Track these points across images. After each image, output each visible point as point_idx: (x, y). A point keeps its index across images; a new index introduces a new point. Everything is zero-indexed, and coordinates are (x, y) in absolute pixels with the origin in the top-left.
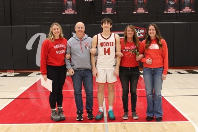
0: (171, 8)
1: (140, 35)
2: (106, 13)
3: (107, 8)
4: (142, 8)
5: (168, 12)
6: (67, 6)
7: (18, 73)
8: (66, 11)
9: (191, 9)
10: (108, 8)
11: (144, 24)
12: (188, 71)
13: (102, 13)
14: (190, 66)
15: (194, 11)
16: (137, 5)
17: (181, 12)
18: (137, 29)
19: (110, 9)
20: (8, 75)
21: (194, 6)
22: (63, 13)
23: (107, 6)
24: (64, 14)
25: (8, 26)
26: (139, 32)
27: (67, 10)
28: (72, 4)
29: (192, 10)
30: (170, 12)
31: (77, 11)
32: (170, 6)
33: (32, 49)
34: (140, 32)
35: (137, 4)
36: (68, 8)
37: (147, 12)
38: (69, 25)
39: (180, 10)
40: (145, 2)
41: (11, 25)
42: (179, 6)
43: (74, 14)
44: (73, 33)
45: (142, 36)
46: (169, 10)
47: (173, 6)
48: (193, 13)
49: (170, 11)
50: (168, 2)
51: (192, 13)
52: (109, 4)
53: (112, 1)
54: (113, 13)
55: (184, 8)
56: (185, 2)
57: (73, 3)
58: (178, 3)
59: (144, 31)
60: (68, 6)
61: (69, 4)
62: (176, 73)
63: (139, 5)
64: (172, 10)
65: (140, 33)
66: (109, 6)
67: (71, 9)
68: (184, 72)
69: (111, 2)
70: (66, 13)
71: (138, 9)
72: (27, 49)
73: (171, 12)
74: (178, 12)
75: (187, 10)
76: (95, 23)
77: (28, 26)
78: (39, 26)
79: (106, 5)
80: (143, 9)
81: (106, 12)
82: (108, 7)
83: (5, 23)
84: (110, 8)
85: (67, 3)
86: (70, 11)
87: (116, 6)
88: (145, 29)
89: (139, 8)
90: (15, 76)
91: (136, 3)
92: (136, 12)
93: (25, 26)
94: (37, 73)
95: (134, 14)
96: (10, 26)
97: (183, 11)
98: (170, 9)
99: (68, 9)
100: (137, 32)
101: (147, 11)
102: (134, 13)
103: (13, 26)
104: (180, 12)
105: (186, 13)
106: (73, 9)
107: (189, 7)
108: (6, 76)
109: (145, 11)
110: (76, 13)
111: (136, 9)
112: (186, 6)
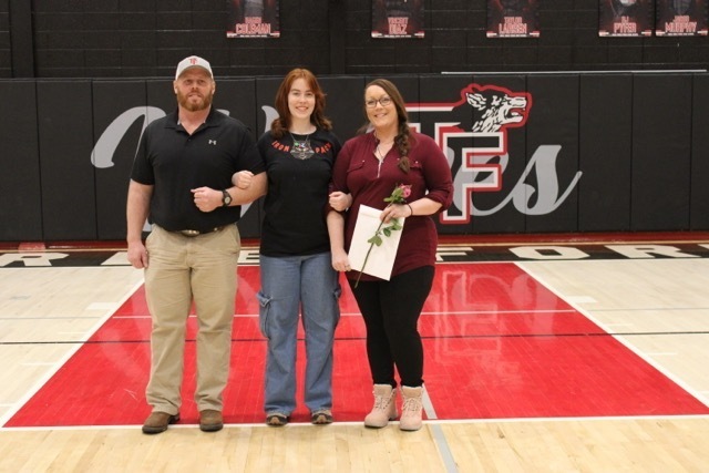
0: (623, 18)
1: (509, 116)
3: (390, 16)
4: (519, 19)
5: (614, 35)
6: (244, 9)
7: (63, 256)
8: (238, 26)
9: (694, 24)
10: (394, 16)
11: (527, 76)
12: (684, 249)
13: (374, 35)
14: (688, 230)
15: (705, 32)
16: (502, 7)
17: (659, 33)
18: (501, 95)
19: (404, 21)
20: (27, 262)
21: (706, 12)
22: (229, 35)
23: (391, 9)
24: (231, 39)
25: (24, 80)
26: (506, 107)
27: (242, 22)
28: (261, 2)
29: (698, 28)
30: (619, 35)
31: (280, 25)
32: (620, 13)
33: (112, 164)
34: (511, 107)
35: (499, 3)
36: (249, 15)
37: (536, 34)
38: (250, 79)
39: (656, 25)
41: (36, 75)
42: (653, 11)
43: (270, 39)
44: (265, 108)
45: (518, 119)
46: (617, 26)
47: (630, 12)
48: (703, 36)
49: (618, 31)
51: (697, 37)
52: (399, 3)
54: (412, 35)
55: (670, 19)
58: (649, 1)
59: (524, 102)
60: (247, 6)
61: (253, 1)
62: (643, 254)
63: (507, 7)
64: (626, 28)
65: (511, 110)
66: (399, 10)
67: (259, 19)
68: (671, 251)
70: (238, 32)
71: (503, 23)
72: (94, 167)
73: (625, 35)
74: (648, 33)
75: (681, 26)
76: (346, 73)
77: (97, 80)
78: (141, 80)
79: (387, 4)
80: (523, 22)
81: (387, 33)
82: (394, 12)
83: (12, 66)
84: (399, 16)
86: (253, 28)
88: (529, 95)
89: (508, 19)
90: (55, 263)
92: (497, 32)
93: (87, 80)
95: (491, 39)
96: (31, 80)
97: (667, 29)
98: (620, 21)
99: (246, 18)
100: (501, 105)
101: (536, 29)
102: (489, 35)
103: (41, 81)
104: (654, 34)
105: (679, 37)
106: (265, 21)
107: (687, 17)
108: (19, 264)
109: (529, 30)
110: (277, 34)
111: (495, 20)
112: (679, 11)
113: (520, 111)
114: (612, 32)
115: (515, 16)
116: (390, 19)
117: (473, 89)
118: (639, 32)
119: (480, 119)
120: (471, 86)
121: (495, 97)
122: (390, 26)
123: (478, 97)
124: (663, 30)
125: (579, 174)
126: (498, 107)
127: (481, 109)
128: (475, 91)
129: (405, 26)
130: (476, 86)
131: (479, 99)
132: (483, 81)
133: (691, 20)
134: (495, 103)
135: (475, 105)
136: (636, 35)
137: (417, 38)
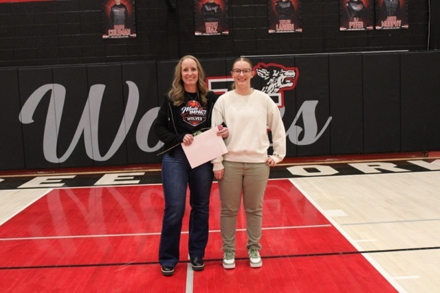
0: (355, 18)
1: (284, 82)
2: (205, 34)
3: (207, 21)
4: (289, 21)
5: (349, 30)
6: (113, 20)
7: (1, 180)
8: (110, 31)
9: (400, 22)
10: (209, 22)
11: (295, 57)
12: (400, 165)
13: (196, 34)
14: (400, 152)
15: (407, 26)
16: (277, 14)
17: (377, 28)
18: (278, 69)
19: (215, 24)
21: (407, 14)
22: (104, 37)
24: (105, 39)
26: (282, 77)
27: (113, 28)
28: (123, 15)
29: (402, 24)
30: (353, 29)
31: (136, 30)
32: (353, 15)
33: (33, 121)
34: (285, 77)
35: (275, 11)
36: (116, 24)
37: (300, 30)
38: (118, 64)
39: (376, 22)
40: (295, 7)
42: (374, 14)
43: (130, 38)
44: (127, 82)
45: (290, 85)
46: (351, 24)
47: (359, 15)
48: (405, 29)
49: (352, 27)
50: (347, 5)
51: (402, 30)
52: (212, 13)
53: (219, 6)
54: (221, 33)
55: (384, 19)
56: (387, 5)
57: (126, 12)
58: (371, 8)
59: (294, 74)
60: (115, 18)
61: (118, 14)
62: (373, 170)
63: (281, 14)
64: (357, 25)
65: (285, 79)
66: (211, 17)
67: (123, 26)
68: (390, 167)
69: (215, 9)
70: (110, 35)
71: (279, 24)
72: (21, 123)
73: (356, 29)
74: (371, 28)
75: (391, 23)
77: (22, 68)
78: (49, 67)
79: (205, 14)
81: (205, 32)
82: (208, 19)
84: (213, 21)
85: (112, 13)
86: (119, 32)
87: (227, 17)
88: (297, 69)
89: (282, 22)
91: (274, 9)
92: (275, 29)
93: (14, 68)
94: (44, 179)
95: (271, 34)
97: (383, 26)
98: (353, 21)
99: (115, 26)
100: (279, 76)
101: (300, 27)
102: (270, 31)
104: (374, 28)
106: (126, 27)
107: (395, 17)
109: (295, 28)
110: (135, 35)
111: (274, 22)
112: (390, 14)
113: (291, 79)
114: (348, 28)
115: (286, 19)
116: (206, 23)
117: (261, 66)
118: (365, 27)
119: (266, 85)
120: (259, 64)
121: (275, 71)
122: (207, 28)
123: (264, 71)
124: (380, 26)
125: (331, 118)
126: (277, 77)
127: (266, 79)
128: (262, 67)
129: (216, 28)
130: (262, 64)
131: (265, 73)
132: (267, 61)
133: (398, 19)
134: (275, 74)
135: (262, 76)
136: (364, 29)
137: (224, 35)
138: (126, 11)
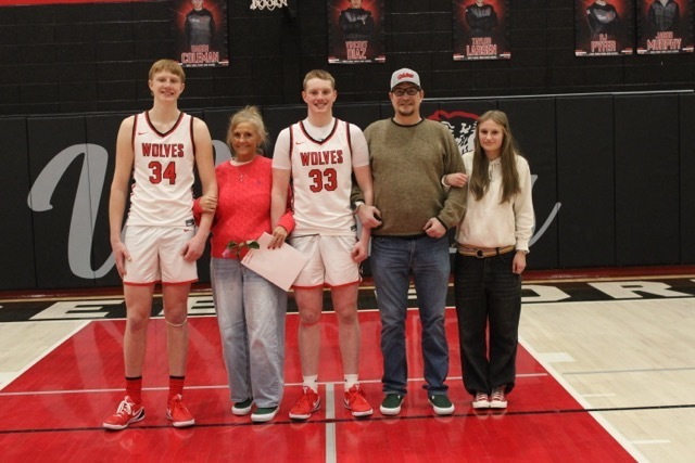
0: (601, 35)
2: (345, 62)
3: (348, 40)
4: (488, 40)
5: (592, 54)
6: (189, 37)
8: (184, 55)
9: (679, 41)
10: (353, 40)
11: (498, 101)
12: (675, 286)
13: (331, 61)
14: (679, 264)
15: (691, 49)
16: (469, 27)
17: (640, 51)
18: (470, 122)
19: (363, 44)
21: (691, 28)
23: (349, 32)
27: (189, 50)
28: (207, 29)
29: (683, 45)
30: (597, 54)
31: (229, 53)
32: (598, 31)
33: (51, 207)
35: (465, 23)
36: (195, 43)
37: (507, 55)
38: (198, 111)
39: (638, 42)
40: (499, 16)
42: (634, 26)
43: (218, 68)
44: (213, 142)
46: (594, 44)
47: (608, 29)
48: (688, 53)
49: (596, 50)
50: (589, 12)
51: (682, 54)
52: (357, 26)
53: (369, 13)
54: (373, 60)
55: (652, 37)
56: (657, 12)
57: (211, 24)
58: (629, 17)
60: (193, 34)
61: (198, 27)
63: (474, 27)
64: (604, 46)
66: (356, 31)
68: (660, 288)
69: (363, 18)
70: (184, 61)
71: (471, 45)
72: (31, 210)
73: (604, 54)
74: (629, 51)
75: (664, 43)
77: (33, 117)
78: (80, 115)
79: (345, 27)
80: (493, 43)
81: (346, 58)
82: (352, 36)
84: (358, 39)
85: (188, 24)
86: (200, 56)
87: (383, 32)
89: (476, 40)
91: (464, 19)
92: (465, 55)
93: (21, 117)
94: (72, 305)
95: (458, 61)
97: (649, 48)
98: (598, 39)
99: (193, 47)
100: (470, 133)
101: (507, 51)
102: (456, 57)
104: (635, 52)
105: (662, 55)
107: (670, 34)
109: (499, 52)
110: (226, 63)
111: (463, 42)
112: (661, 27)
114: (589, 51)
115: (484, 36)
116: (348, 43)
117: (440, 116)
118: (618, 50)
120: (437, 113)
121: (464, 125)
122: (349, 51)
123: (446, 124)
124: (645, 48)
125: (559, 205)
126: (467, 135)
128: (442, 118)
129: (364, 51)
130: (443, 113)
132: (449, 107)
133: (675, 36)
134: (464, 131)
136: (616, 54)
137: (378, 63)
138: (212, 22)
